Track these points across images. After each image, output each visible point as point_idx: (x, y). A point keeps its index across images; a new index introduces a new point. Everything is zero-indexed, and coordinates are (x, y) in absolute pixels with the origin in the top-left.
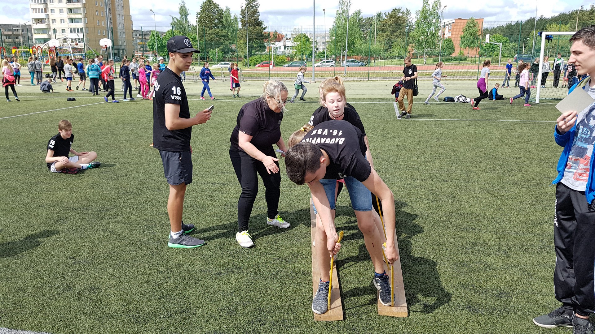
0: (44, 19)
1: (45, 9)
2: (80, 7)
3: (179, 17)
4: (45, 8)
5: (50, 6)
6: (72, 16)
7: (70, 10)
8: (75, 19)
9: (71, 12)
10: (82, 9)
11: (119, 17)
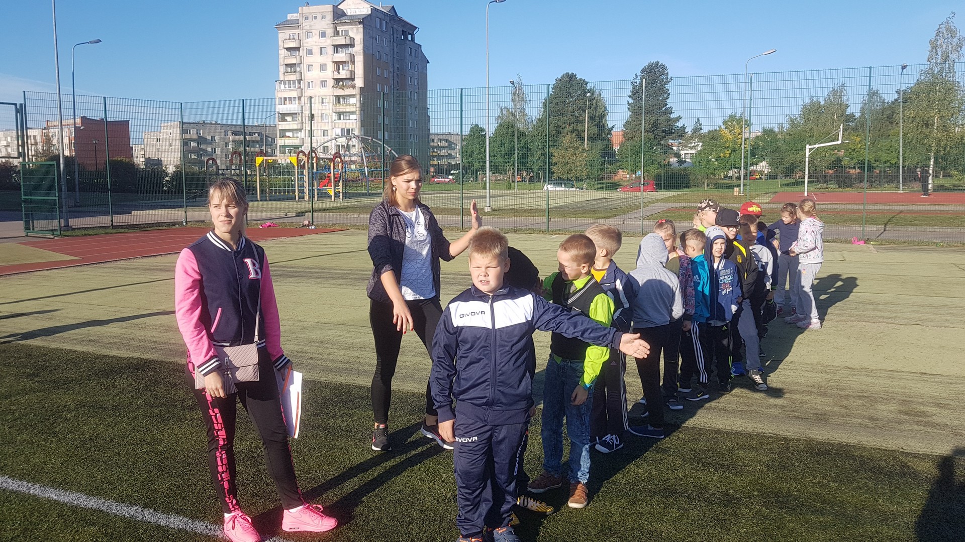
0: (296, 113)
1: (299, 98)
2: (354, 94)
3: (510, 105)
4: (300, 95)
5: (308, 93)
6: (341, 108)
7: (338, 98)
8: (344, 113)
9: (339, 103)
10: (358, 96)
11: (412, 109)
